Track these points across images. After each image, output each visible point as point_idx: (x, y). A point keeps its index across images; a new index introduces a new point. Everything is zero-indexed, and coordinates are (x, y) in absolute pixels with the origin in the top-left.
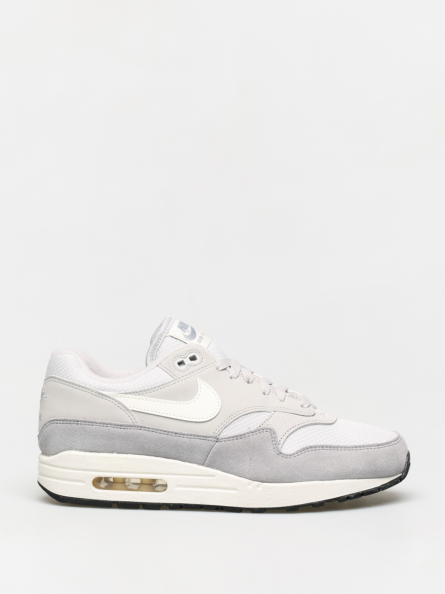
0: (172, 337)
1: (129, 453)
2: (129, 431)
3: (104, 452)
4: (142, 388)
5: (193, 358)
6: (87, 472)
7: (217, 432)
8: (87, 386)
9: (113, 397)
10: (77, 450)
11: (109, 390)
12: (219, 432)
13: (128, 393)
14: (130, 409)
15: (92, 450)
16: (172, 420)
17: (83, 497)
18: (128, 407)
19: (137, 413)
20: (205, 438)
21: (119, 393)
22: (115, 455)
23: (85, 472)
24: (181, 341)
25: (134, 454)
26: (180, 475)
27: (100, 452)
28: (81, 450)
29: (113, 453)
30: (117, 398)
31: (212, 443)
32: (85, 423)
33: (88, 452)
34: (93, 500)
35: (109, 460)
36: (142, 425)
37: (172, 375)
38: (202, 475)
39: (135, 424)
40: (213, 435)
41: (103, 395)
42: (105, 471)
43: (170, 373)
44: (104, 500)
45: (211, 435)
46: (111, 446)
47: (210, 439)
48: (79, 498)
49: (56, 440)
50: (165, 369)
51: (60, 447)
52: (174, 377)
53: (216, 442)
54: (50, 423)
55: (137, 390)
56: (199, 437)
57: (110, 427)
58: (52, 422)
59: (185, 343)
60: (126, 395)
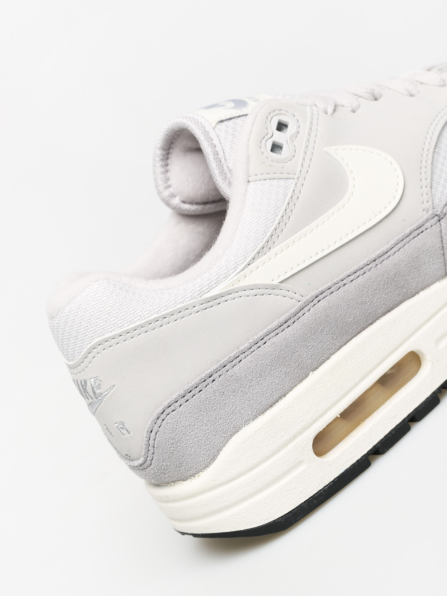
0: (222, 121)
1: (332, 355)
2: (307, 318)
3: (293, 388)
4: (264, 235)
5: (281, 126)
6: (294, 443)
7: (426, 205)
8: (178, 307)
9: (234, 287)
10: (247, 422)
11: (218, 283)
12: (430, 203)
13: (250, 261)
14: (276, 282)
15: (271, 400)
16: (351, 244)
17: (318, 487)
18: (269, 282)
19: (291, 280)
20: (421, 230)
21: (238, 273)
22: (313, 377)
23: (291, 446)
25: (339, 349)
27: (288, 393)
28: (255, 417)
29: (307, 376)
30: (243, 284)
31: (436, 228)
33: (267, 410)
34: (335, 479)
36: (315, 292)
37: (285, 176)
39: (304, 299)
40: (426, 216)
41: (215, 298)
42: (321, 416)
43: (278, 175)
44: (355, 463)
45: (424, 218)
46: (298, 366)
47: (428, 225)
48: (312, 495)
49: (195, 439)
50: (265, 177)
51: (212, 443)
52: (291, 176)
53: (439, 221)
54: (159, 421)
55: (261, 245)
56: (411, 237)
57: (271, 340)
58: (162, 417)
59: (246, 115)
60: (250, 266)
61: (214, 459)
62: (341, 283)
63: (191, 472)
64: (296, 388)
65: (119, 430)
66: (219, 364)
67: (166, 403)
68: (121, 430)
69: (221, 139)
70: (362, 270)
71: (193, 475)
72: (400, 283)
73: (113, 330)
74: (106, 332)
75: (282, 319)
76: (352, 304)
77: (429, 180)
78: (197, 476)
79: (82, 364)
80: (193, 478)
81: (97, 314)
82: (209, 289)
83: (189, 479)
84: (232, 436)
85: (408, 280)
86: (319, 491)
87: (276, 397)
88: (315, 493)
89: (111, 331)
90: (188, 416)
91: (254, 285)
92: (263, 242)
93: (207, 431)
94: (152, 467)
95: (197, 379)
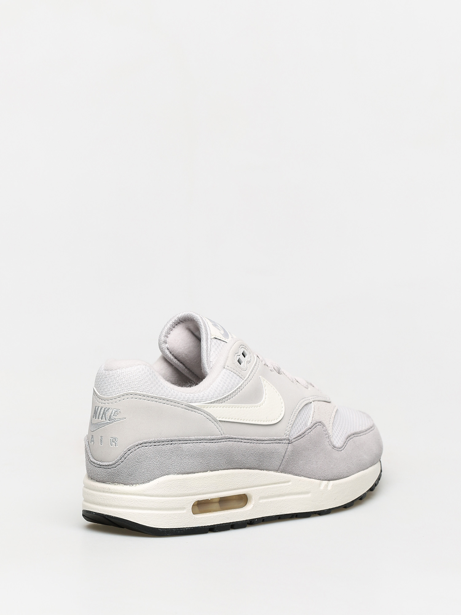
0: (216, 338)
1: (221, 469)
2: (222, 444)
4: (223, 395)
7: (287, 432)
8: (176, 400)
9: (201, 408)
10: (175, 473)
11: (195, 402)
12: (289, 432)
13: (213, 402)
14: (217, 419)
15: (188, 471)
16: (255, 427)
17: (184, 526)
18: (215, 417)
19: (223, 423)
20: (280, 442)
21: (206, 403)
22: (209, 473)
24: (223, 341)
25: (224, 469)
26: (261, 486)
27: (196, 473)
28: (179, 474)
29: (207, 471)
30: (205, 409)
31: (286, 445)
32: (180, 442)
33: (185, 474)
34: (192, 527)
35: (206, 480)
36: (230, 436)
37: (240, 375)
38: (279, 483)
39: (223, 435)
41: (192, 407)
42: (203, 494)
43: (237, 373)
44: (203, 526)
45: (284, 437)
46: (207, 464)
47: (284, 442)
48: (180, 528)
49: (148, 466)
50: (232, 369)
51: (154, 472)
52: (243, 377)
53: (289, 443)
54: (137, 447)
55: (220, 398)
56: (275, 441)
57: (203, 443)
58: (140, 446)
59: (227, 343)
60: (212, 404)
61: (149, 481)
62: (241, 440)
63: (133, 482)
64: (200, 473)
65: (111, 442)
66: (178, 438)
67: (145, 441)
68: (112, 442)
69: (211, 345)
70: (251, 441)
71: (132, 484)
72: (261, 459)
73: (142, 391)
74: (139, 390)
75: (212, 437)
76: (240, 453)
77: (293, 422)
78: (134, 486)
79: (114, 399)
80: (131, 485)
81: (123, 387)
82: (191, 402)
83: (129, 485)
84: (164, 475)
85: (264, 460)
86: (183, 528)
87: (191, 471)
88: (181, 527)
89: (141, 392)
90: (152, 453)
91: (210, 413)
92: (222, 398)
93: (156, 466)
94: (115, 468)
95: (166, 439)
